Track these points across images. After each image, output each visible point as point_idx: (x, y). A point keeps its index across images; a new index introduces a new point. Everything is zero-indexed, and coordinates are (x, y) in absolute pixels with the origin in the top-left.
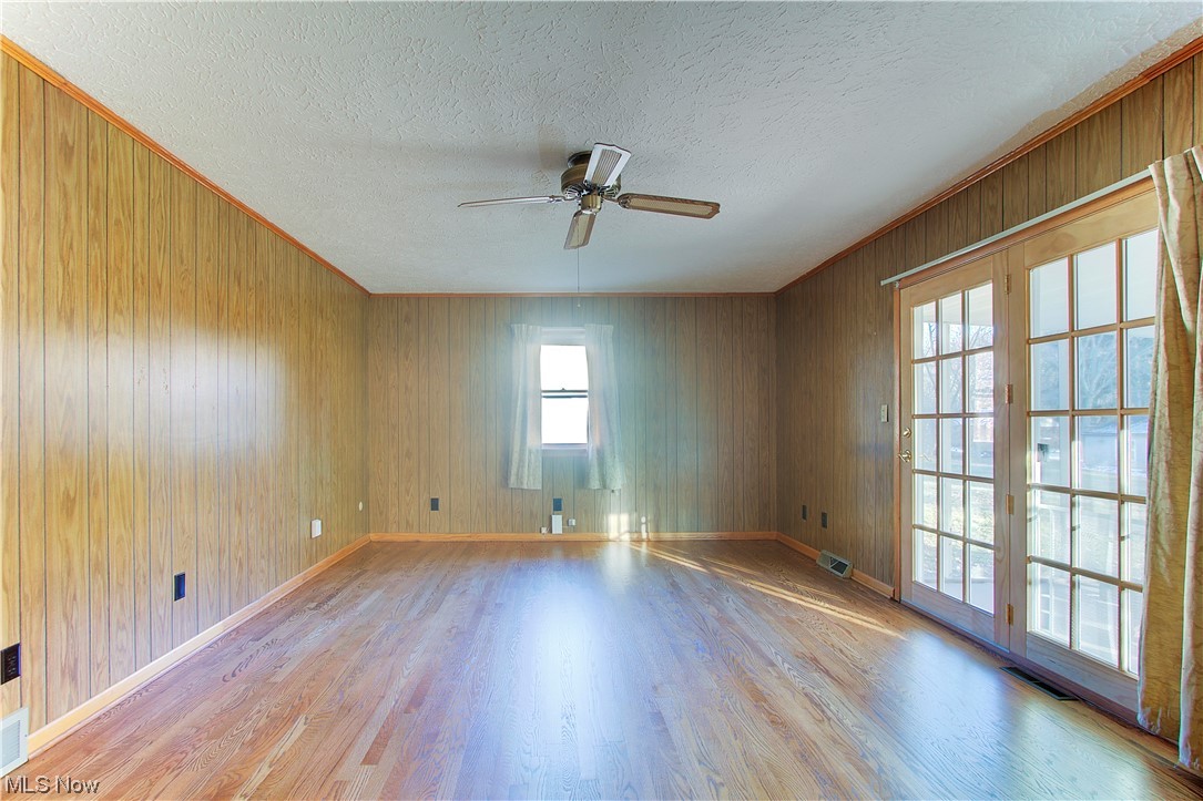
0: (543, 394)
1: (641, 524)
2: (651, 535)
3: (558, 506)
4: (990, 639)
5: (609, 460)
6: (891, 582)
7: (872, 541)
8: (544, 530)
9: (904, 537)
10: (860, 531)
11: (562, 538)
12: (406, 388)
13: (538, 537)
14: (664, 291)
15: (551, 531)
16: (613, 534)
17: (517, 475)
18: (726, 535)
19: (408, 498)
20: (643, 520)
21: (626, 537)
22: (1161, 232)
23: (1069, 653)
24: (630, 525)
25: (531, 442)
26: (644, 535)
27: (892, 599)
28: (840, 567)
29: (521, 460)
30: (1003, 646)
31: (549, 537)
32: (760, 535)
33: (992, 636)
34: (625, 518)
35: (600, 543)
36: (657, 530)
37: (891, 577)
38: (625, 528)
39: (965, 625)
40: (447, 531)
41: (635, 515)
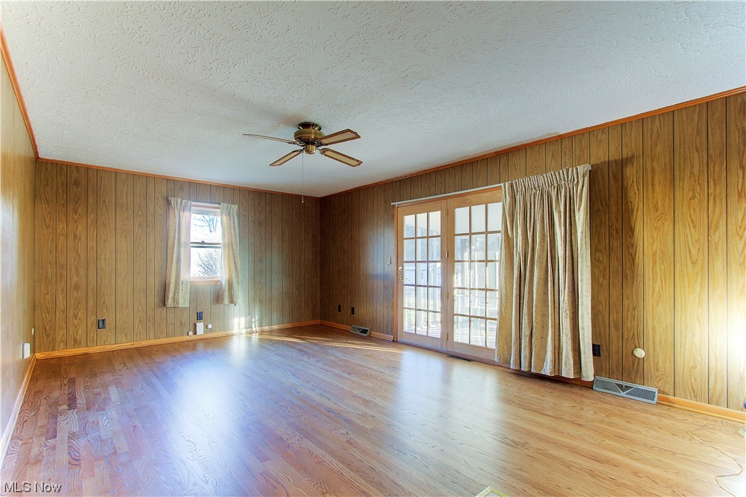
0: (192, 245)
1: (252, 322)
2: (258, 329)
3: (200, 317)
4: (439, 348)
5: (235, 285)
6: (392, 333)
7: (382, 318)
8: (191, 333)
9: (399, 313)
10: (375, 314)
11: (203, 337)
12: (75, 235)
13: (186, 338)
14: (266, 189)
15: (195, 333)
16: (235, 331)
17: (174, 298)
18: (297, 324)
19: (76, 322)
20: (253, 320)
21: (244, 331)
22: (503, 205)
23: (469, 346)
24: (246, 324)
25: (184, 276)
26: (254, 329)
27: (393, 341)
28: (365, 331)
29: (176, 288)
30: (444, 349)
31: (194, 337)
32: (312, 322)
33: (440, 346)
34: (243, 320)
35: (228, 337)
36: (261, 326)
37: (392, 332)
38: (243, 325)
39: (429, 345)
40: (113, 342)
41: (249, 317)
